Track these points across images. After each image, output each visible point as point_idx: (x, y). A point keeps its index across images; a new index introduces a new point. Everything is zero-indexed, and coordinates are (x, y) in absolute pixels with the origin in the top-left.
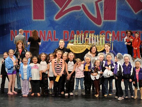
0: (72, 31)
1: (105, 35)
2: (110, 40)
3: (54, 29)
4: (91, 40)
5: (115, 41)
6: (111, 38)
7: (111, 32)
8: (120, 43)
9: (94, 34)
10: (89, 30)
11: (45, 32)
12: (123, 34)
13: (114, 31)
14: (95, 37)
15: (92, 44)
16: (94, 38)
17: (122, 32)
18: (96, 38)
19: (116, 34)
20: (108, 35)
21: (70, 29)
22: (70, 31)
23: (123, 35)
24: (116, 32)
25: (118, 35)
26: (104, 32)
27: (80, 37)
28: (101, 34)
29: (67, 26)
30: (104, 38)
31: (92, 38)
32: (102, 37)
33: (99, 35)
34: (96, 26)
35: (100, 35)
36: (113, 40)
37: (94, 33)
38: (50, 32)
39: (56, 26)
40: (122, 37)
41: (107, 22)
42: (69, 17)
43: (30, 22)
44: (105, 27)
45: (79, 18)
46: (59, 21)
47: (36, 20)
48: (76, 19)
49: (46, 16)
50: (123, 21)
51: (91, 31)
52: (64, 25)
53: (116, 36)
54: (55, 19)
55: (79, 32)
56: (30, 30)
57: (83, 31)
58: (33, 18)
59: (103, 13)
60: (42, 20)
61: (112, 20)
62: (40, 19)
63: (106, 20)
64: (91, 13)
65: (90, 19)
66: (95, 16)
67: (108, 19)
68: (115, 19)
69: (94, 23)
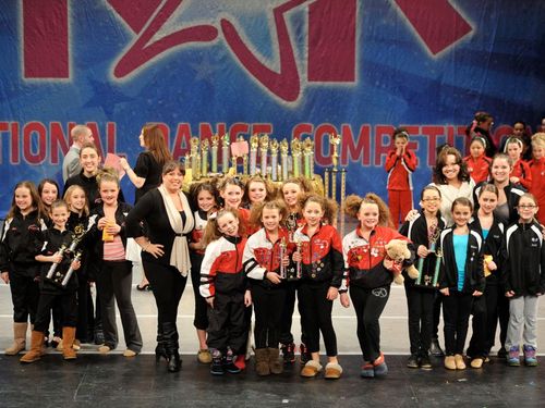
0: (182, 123)
1: (312, 140)
2: (335, 161)
3: (109, 115)
4: (259, 160)
5: (352, 165)
6: (336, 154)
7: (339, 128)
8: (371, 171)
9: (271, 137)
10: (250, 122)
12: (383, 135)
13: (350, 126)
14: (274, 150)
15: (264, 175)
16: (269, 152)
17: (380, 131)
18: (280, 152)
19: (356, 138)
20: (327, 139)
21: (175, 115)
22: (173, 125)
23: (386, 141)
24: (356, 130)
25: (364, 142)
26: (309, 129)
27: (215, 149)
28: (296, 135)
29: (162, 105)
30: (309, 153)
31: (264, 151)
32: (303, 150)
33: (289, 141)
34: (279, 106)
35: (295, 141)
36: (344, 162)
37: (269, 131)
39: (117, 105)
40: (380, 150)
41: (320, 90)
42: (168, 67)
43: (13, 89)
44: (313, 110)
45: (210, 72)
46: (130, 85)
47: (37, 80)
48: (198, 78)
49: (79, 65)
50: (384, 86)
51: (257, 124)
52: (149, 101)
53: (356, 146)
54: (113, 78)
55: (210, 127)
56: (9, 120)
57: (225, 124)
58: (23, 73)
59: (306, 55)
60: (62, 80)
61: (341, 80)
62: (54, 76)
63: (316, 80)
64: (258, 55)
65: (253, 78)
66: (275, 65)
67: (325, 79)
68: (353, 80)
69: (271, 94)
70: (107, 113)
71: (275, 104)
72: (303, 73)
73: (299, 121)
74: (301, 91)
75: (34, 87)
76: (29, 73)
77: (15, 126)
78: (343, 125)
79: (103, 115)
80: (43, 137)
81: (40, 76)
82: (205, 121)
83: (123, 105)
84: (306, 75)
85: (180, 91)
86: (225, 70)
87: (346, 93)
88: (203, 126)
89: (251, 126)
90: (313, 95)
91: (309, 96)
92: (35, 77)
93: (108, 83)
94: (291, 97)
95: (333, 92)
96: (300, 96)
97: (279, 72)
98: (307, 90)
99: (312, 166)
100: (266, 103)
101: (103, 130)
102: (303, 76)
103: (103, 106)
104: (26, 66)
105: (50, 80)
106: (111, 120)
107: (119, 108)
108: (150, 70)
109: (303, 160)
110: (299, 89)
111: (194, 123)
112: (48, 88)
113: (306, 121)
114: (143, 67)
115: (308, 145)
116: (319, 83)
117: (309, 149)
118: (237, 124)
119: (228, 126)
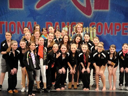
0: (56, 22)
1: (96, 27)
3: (35, 20)
5: (107, 35)
7: (103, 23)
8: (113, 37)
11: (23, 23)
12: (117, 26)
13: (107, 23)
17: (116, 24)
19: (109, 27)
20: (100, 27)
21: (54, 20)
22: (54, 23)
23: (118, 27)
24: (109, 24)
25: (111, 28)
28: (91, 26)
29: (50, 17)
30: (95, 31)
32: (93, 30)
36: (105, 34)
38: (29, 23)
39: (37, 16)
40: (116, 30)
41: (98, 12)
42: (52, 5)
43: (6, 11)
44: (96, 18)
45: (65, 7)
46: (41, 11)
47: (13, 9)
48: (61, 8)
49: (25, 4)
50: (117, 11)
52: (47, 15)
53: (109, 29)
54: (36, 8)
55: (65, 23)
56: (5, 21)
57: (69, 22)
58: (9, 7)
59: (94, 2)
60: (21, 9)
61: (104, 9)
62: (18, 8)
63: (97, 9)
64: (79, 2)
65: (78, 9)
66: (84, 5)
67: (99, 9)
68: (108, 9)
69: (83, 13)
70: (34, 19)
71: (84, 16)
72: (93, 7)
73: (91, 22)
74: (92, 12)
75: (12, 11)
76: (11, 7)
77: (6, 23)
78: (105, 23)
79: (33, 20)
80: (15, 26)
81: (14, 8)
83: (39, 17)
84: (94, 8)
85: (56, 13)
87: (106, 13)
88: (63, 23)
89: (77, 23)
91: (95, 14)
92: (12, 8)
93: (34, 10)
94: (89, 14)
95: (102, 13)
96: (92, 14)
97: (86, 7)
98: (94, 12)
99: (96, 35)
100: (81, 16)
101: (33, 24)
102: (93, 8)
103: (33, 17)
104: (10, 5)
105: (17, 9)
107: (38, 17)
108: (47, 6)
109: (93, 33)
111: (60, 22)
112: (16, 11)
113: (94, 21)
114: (45, 5)
115: (95, 29)
116: (98, 10)
117: (95, 30)
118: (73, 22)
119: (70, 23)
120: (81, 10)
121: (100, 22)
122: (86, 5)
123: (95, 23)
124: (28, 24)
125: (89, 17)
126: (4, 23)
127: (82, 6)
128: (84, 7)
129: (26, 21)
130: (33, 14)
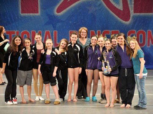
1: (136, 36)
3: (55, 28)
5: (152, 46)
7: (146, 31)
10: (111, 30)
13: (151, 31)
26: (134, 32)
28: (129, 35)
29: (75, 24)
34: (122, 23)
37: (118, 33)
41: (139, 17)
42: (78, 9)
43: (17, 18)
44: (136, 25)
45: (94, 10)
46: (63, 16)
47: (26, 14)
48: (90, 12)
49: (42, 8)
51: (113, 31)
52: (70, 22)
54: (56, 13)
55: (95, 32)
56: (15, 30)
57: (100, 31)
58: (21, 12)
59: (133, 3)
60: (36, 14)
61: (147, 12)
62: (33, 13)
63: (137, 13)
64: (113, 3)
66: (120, 7)
67: (141, 12)
69: (119, 18)
70: (53, 27)
72: (132, 10)
73: (130, 29)
75: (25, 17)
76: (23, 12)
77: (18, 33)
78: (148, 30)
82: (92, 30)
83: (60, 24)
84: (133, 11)
85: (82, 18)
86: (100, 9)
88: (92, 32)
89: (111, 31)
90: (136, 19)
91: (134, 19)
92: (25, 13)
93: (54, 15)
94: (127, 20)
95: (144, 17)
96: (131, 19)
97: (122, 10)
98: (133, 17)
100: (116, 22)
101: (52, 34)
102: (132, 11)
103: (52, 24)
104: (22, 9)
105: (31, 14)
106: (55, 30)
107: (58, 25)
108: (70, 10)
110: (130, 16)
112: (30, 18)
113: (133, 29)
114: (68, 9)
116: (138, 14)
118: (105, 31)
119: (102, 32)
120: (116, 14)
121: (142, 30)
122: (122, 7)
123: (135, 31)
124: (46, 34)
125: (127, 23)
126: (14, 33)
127: (117, 9)
128: (120, 10)
129: (44, 30)
130: (52, 21)
